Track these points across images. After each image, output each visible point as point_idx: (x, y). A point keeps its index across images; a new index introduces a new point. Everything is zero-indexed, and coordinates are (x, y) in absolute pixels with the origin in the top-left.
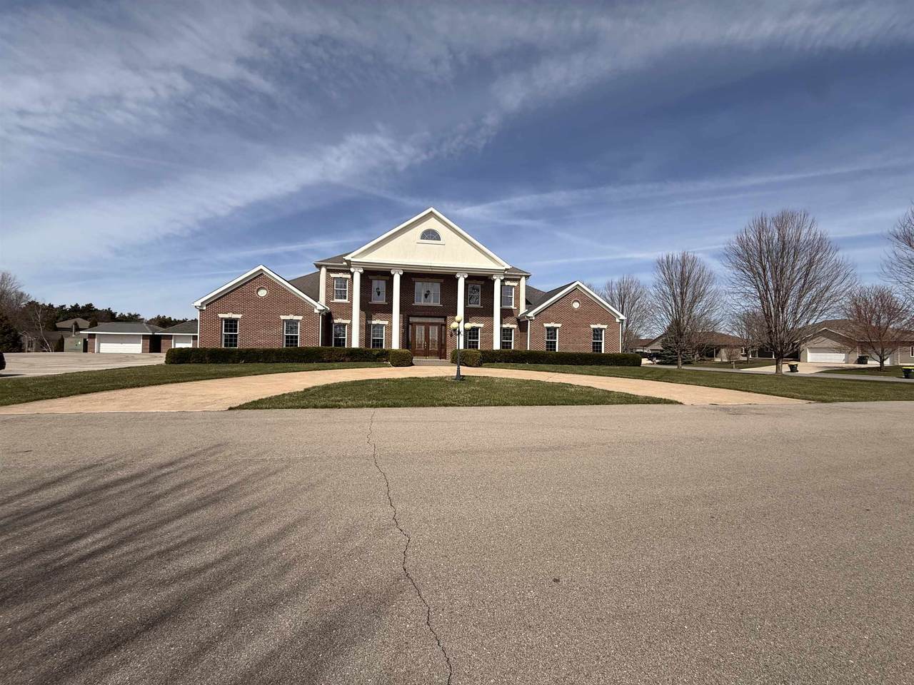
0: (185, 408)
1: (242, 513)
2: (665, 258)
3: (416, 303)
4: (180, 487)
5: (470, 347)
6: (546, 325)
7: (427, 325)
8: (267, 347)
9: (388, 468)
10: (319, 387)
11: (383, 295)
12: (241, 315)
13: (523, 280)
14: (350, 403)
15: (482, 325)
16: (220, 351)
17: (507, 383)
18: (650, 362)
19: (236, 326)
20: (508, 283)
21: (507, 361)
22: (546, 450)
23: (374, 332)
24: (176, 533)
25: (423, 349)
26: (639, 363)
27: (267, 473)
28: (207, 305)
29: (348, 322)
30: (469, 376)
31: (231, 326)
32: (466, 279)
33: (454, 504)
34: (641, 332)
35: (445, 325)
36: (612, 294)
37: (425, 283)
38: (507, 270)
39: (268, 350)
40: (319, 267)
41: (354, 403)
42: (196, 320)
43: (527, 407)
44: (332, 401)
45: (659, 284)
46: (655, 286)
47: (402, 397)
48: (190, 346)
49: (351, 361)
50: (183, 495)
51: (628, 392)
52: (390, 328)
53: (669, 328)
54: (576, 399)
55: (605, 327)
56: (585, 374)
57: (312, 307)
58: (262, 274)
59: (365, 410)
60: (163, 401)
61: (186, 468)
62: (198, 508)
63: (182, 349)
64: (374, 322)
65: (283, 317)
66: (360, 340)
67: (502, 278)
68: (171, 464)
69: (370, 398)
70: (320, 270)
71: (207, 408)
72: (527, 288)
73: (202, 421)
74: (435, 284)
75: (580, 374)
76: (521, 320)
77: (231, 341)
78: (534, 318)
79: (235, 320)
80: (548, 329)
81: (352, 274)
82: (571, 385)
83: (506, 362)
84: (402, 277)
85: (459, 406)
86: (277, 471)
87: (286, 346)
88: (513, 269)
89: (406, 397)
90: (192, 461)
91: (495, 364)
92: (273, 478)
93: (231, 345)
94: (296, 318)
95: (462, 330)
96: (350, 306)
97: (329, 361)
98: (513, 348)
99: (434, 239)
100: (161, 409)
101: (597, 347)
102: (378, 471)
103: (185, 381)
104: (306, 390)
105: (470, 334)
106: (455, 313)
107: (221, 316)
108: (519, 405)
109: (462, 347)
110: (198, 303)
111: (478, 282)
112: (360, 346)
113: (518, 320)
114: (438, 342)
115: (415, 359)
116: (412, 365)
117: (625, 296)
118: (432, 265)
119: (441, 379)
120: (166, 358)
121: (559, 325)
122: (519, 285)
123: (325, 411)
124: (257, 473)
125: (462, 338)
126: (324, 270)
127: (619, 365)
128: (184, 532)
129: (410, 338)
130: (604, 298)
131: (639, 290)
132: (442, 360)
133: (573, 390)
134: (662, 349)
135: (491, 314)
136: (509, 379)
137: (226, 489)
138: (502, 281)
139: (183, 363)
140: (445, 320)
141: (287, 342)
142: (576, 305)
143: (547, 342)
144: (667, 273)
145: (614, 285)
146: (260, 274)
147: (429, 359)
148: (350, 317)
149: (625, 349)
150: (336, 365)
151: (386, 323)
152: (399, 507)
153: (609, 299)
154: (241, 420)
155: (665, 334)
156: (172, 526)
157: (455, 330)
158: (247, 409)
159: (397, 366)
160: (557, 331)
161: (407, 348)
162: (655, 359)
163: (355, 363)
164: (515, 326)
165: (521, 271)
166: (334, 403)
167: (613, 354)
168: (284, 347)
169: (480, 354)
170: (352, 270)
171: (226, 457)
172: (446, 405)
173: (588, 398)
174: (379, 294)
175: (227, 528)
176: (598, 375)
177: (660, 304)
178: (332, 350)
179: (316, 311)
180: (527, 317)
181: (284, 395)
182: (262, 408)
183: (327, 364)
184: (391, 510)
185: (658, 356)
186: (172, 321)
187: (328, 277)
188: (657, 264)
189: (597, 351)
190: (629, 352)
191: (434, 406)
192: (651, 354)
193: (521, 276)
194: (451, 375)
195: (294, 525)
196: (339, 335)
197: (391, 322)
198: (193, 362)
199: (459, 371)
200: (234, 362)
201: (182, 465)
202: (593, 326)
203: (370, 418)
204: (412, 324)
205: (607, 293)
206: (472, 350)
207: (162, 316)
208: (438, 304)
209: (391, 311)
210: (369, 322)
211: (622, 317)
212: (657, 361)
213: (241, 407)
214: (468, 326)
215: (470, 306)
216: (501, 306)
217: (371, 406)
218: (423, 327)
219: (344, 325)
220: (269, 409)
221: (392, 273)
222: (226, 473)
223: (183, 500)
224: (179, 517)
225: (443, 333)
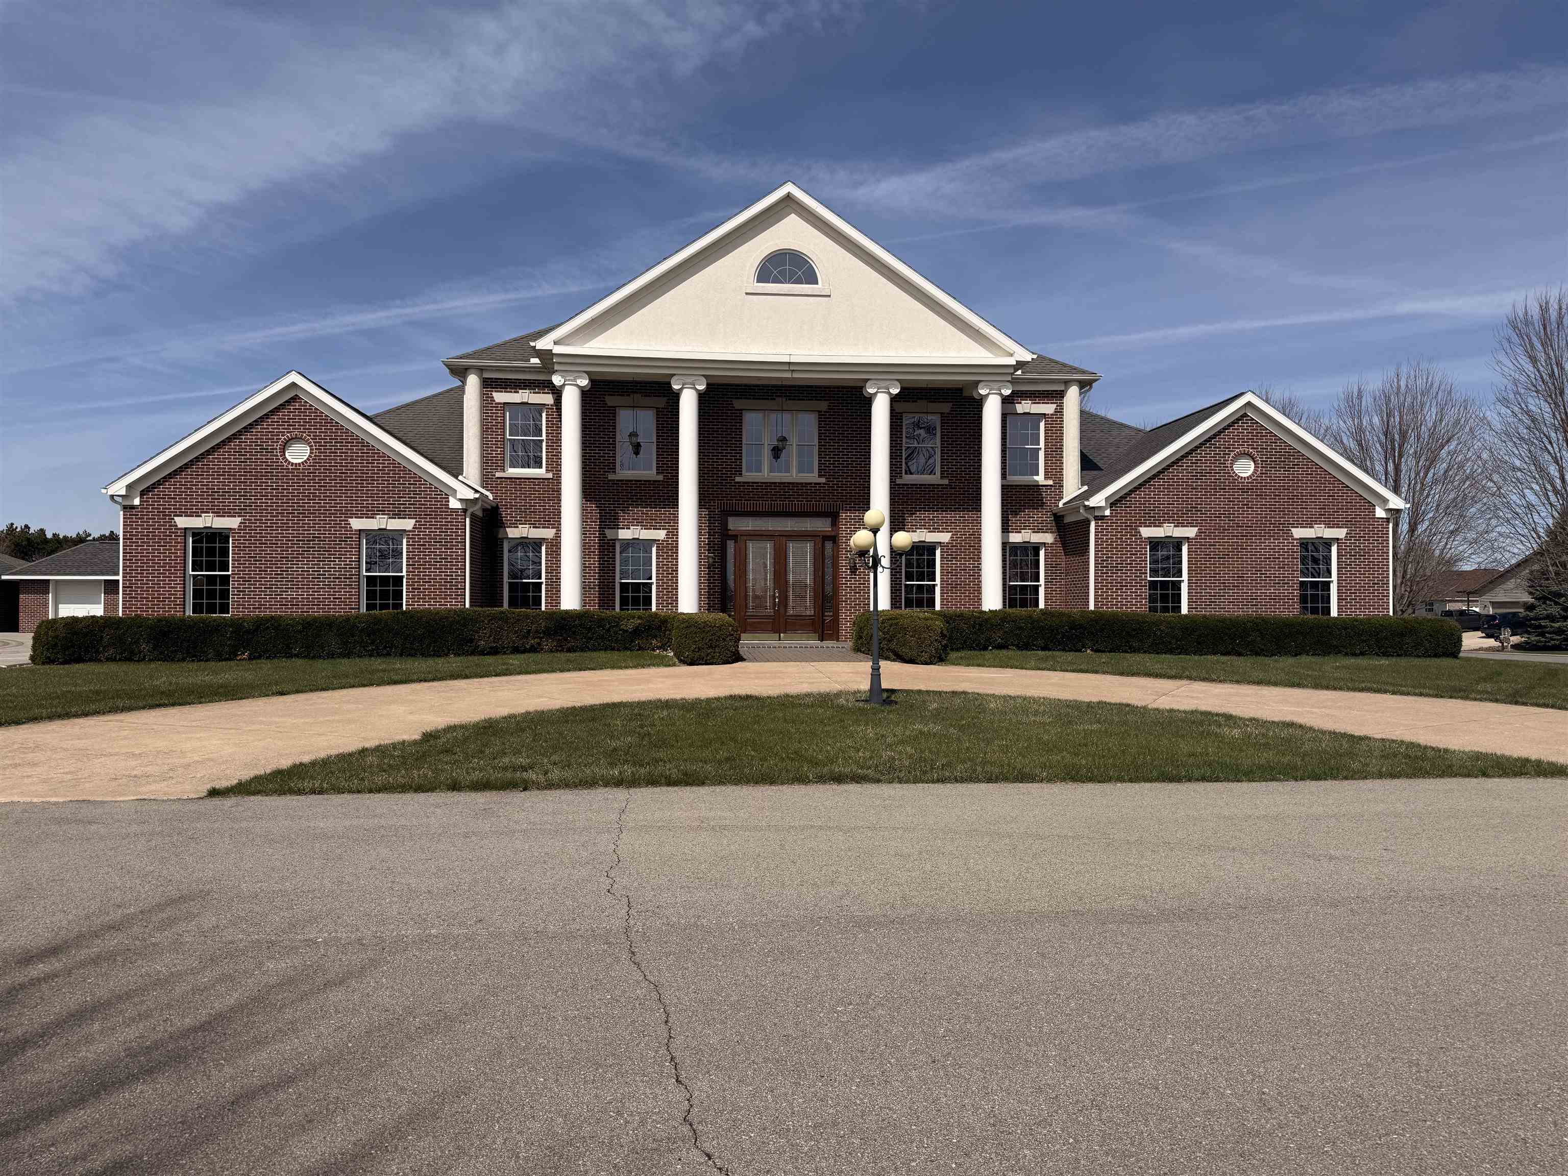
0: (89, 791)
1: (250, 1095)
2: (1535, 311)
3: (748, 476)
4: (80, 1016)
5: (909, 604)
6: (1147, 532)
7: (780, 540)
8: (317, 612)
9: (669, 968)
10: (462, 727)
11: (650, 451)
12: (239, 520)
13: (1073, 394)
14: (556, 774)
15: (945, 537)
16: (181, 625)
17: (1025, 711)
18: (1491, 642)
19: (225, 552)
20: (1024, 407)
21: (1025, 646)
22: (1146, 919)
23: (624, 562)
24: (72, 1149)
25: (770, 611)
26: (1452, 649)
27: (319, 980)
28: (142, 494)
29: (549, 533)
30: (907, 691)
31: (211, 552)
32: (894, 400)
33: (868, 1080)
34: (1458, 546)
35: (834, 539)
36: (1360, 430)
37: (773, 416)
38: (1020, 365)
39: (315, 619)
40: (460, 372)
41: (568, 774)
42: (113, 537)
43: (1090, 786)
44: (505, 769)
45: (1517, 393)
46: (1505, 402)
47: (706, 753)
48: (98, 610)
49: (560, 648)
50: (89, 1040)
51: (1414, 739)
52: (670, 549)
53: (1550, 532)
54: (1246, 763)
55: (1341, 533)
56: (1276, 684)
57: (442, 494)
58: (295, 398)
59: (600, 795)
60: (28, 771)
61: (95, 961)
62: (132, 1078)
63: (74, 620)
64: (624, 534)
65: (357, 524)
66: (585, 588)
67: (1007, 392)
68: (53, 951)
69: (613, 758)
70: (464, 382)
71: (150, 790)
72: (1087, 419)
73: (135, 828)
74: (801, 416)
75: (1259, 683)
76: (1068, 520)
77: (211, 594)
78: (1107, 513)
79: (222, 536)
80: (1155, 544)
81: (557, 393)
82: (1229, 717)
83: (1019, 648)
84: (703, 399)
85: (878, 781)
86: (349, 975)
87: (369, 607)
88: (1042, 362)
89: (722, 754)
90: (112, 941)
91: (988, 654)
92: (336, 996)
93: (211, 609)
94: (395, 524)
95: (883, 550)
96: (553, 487)
97: (494, 652)
98: (1042, 605)
99: (799, 282)
100: (22, 793)
101: (1315, 598)
102: (639, 976)
103: (86, 714)
104: (429, 737)
105: (909, 564)
106: (865, 504)
107: (182, 522)
108: (1063, 780)
109: (884, 604)
110: (119, 488)
111: (933, 406)
112: (584, 602)
113: (1058, 518)
114: (815, 590)
115: (747, 642)
116: (737, 658)
117: (1404, 435)
118: (794, 359)
119: (824, 700)
120: (34, 648)
121: (1191, 532)
122: (1059, 411)
123: (481, 799)
124: (291, 981)
125: (884, 578)
126: (473, 381)
127: (1386, 654)
128: (94, 1145)
129: (731, 577)
130: (1337, 443)
131: (1451, 414)
132: (826, 643)
133: (1236, 732)
134: (1528, 599)
135: (974, 502)
136: (1035, 700)
137: (203, 1027)
138: (1007, 401)
139: (79, 660)
140: (835, 524)
141: (371, 595)
142: (1245, 469)
143: (1153, 585)
144: (1541, 357)
145: (1367, 401)
146: (292, 396)
147: (789, 641)
148: (553, 519)
149: (1405, 601)
150: (515, 660)
151: (661, 534)
152: (701, 1087)
153: (1352, 444)
154: (244, 824)
155: (1539, 554)
156: (63, 1128)
157: (863, 553)
158: (258, 793)
159: (692, 664)
160: (1185, 549)
161: (723, 610)
162: (1506, 633)
163: (572, 655)
164: (1048, 538)
165: (1065, 367)
166: (509, 775)
167: (1369, 620)
168: (363, 610)
169: (939, 624)
170: (557, 380)
171: (203, 933)
172: (839, 779)
173: (1286, 760)
174: (637, 448)
175: (210, 1137)
176: (1317, 686)
177: (1522, 459)
178: (503, 617)
179: (454, 504)
180: (1088, 508)
181: (363, 751)
182: (300, 792)
183: (489, 659)
184: (679, 1095)
185: (1516, 624)
186: (46, 541)
187: (486, 403)
188: (1510, 332)
189: (1314, 611)
190: (1421, 613)
191: (802, 780)
192: (1493, 617)
193: (1067, 383)
194: (854, 687)
195: (398, 1133)
196: (522, 574)
197: (673, 533)
198: (108, 659)
199: (876, 675)
200: (219, 658)
201: (83, 954)
202: (1299, 533)
203: (614, 817)
204: (735, 537)
205: (1344, 426)
206: (916, 612)
207: (19, 525)
208: (813, 477)
209: (671, 499)
210: (609, 534)
211: (1396, 502)
212: (1515, 639)
213: (244, 789)
214: (903, 539)
215: (907, 479)
216: (1004, 476)
217: (619, 783)
218: (769, 546)
219: (537, 544)
220: (321, 792)
221: (676, 387)
222: (204, 979)
223: (89, 1054)
224: (79, 1101)
225: (828, 562)
